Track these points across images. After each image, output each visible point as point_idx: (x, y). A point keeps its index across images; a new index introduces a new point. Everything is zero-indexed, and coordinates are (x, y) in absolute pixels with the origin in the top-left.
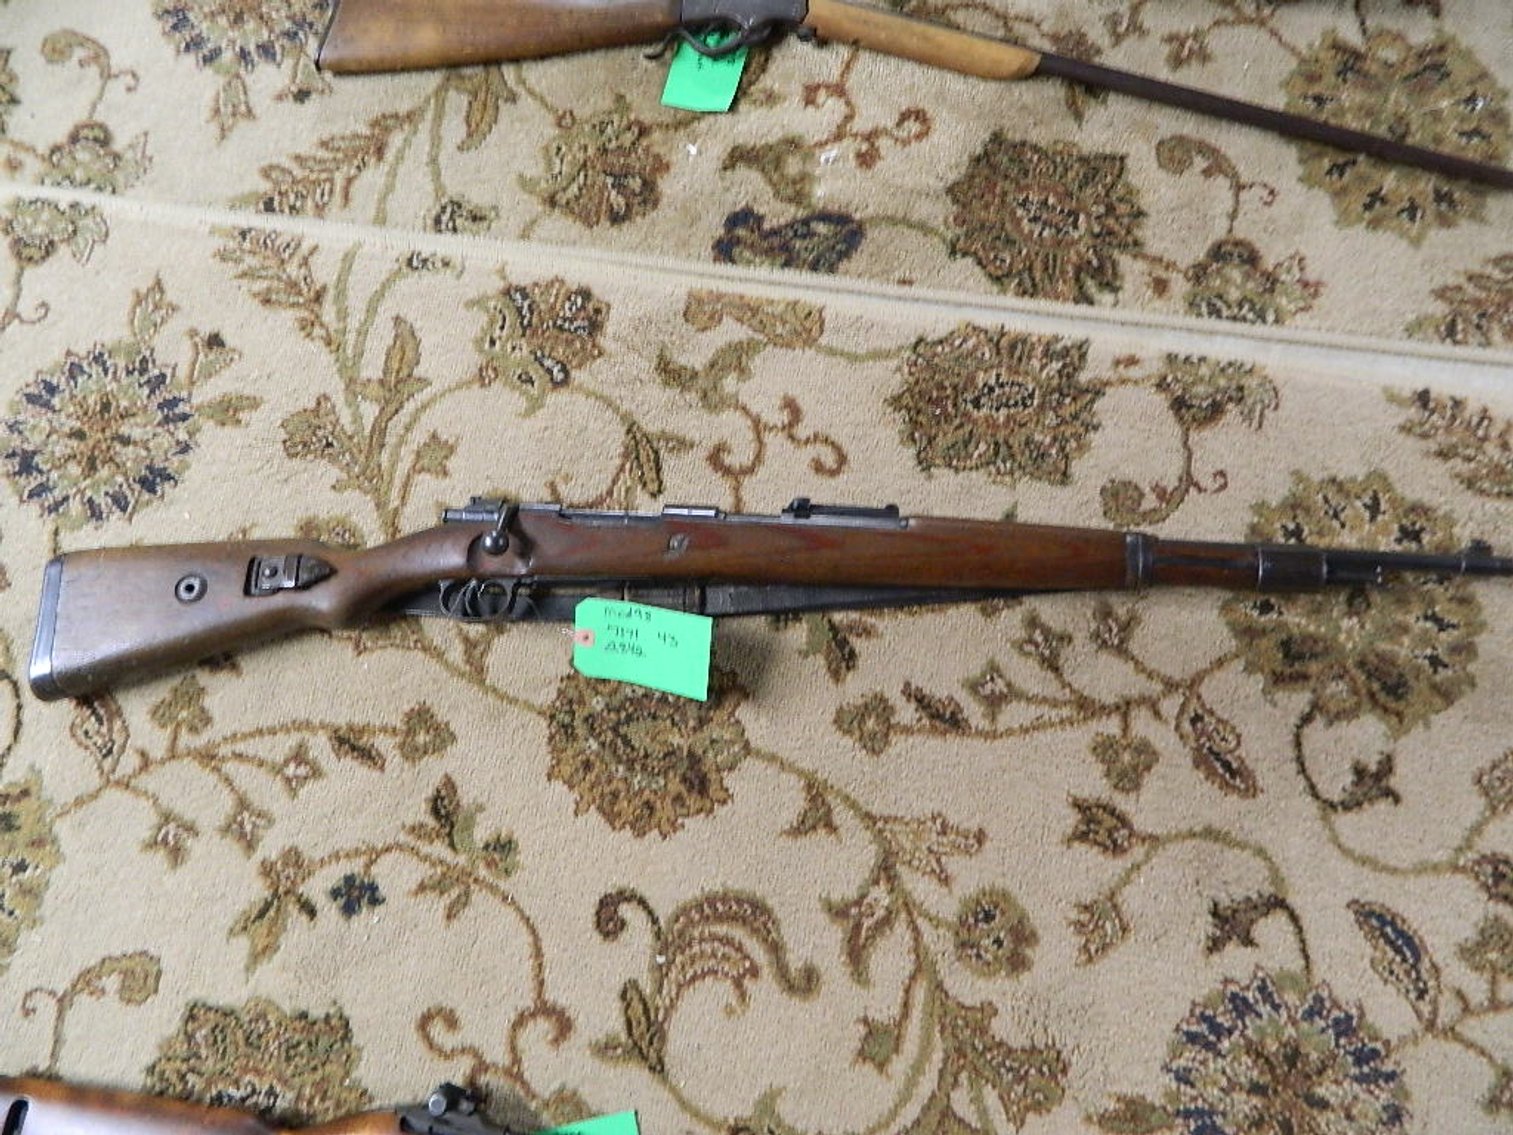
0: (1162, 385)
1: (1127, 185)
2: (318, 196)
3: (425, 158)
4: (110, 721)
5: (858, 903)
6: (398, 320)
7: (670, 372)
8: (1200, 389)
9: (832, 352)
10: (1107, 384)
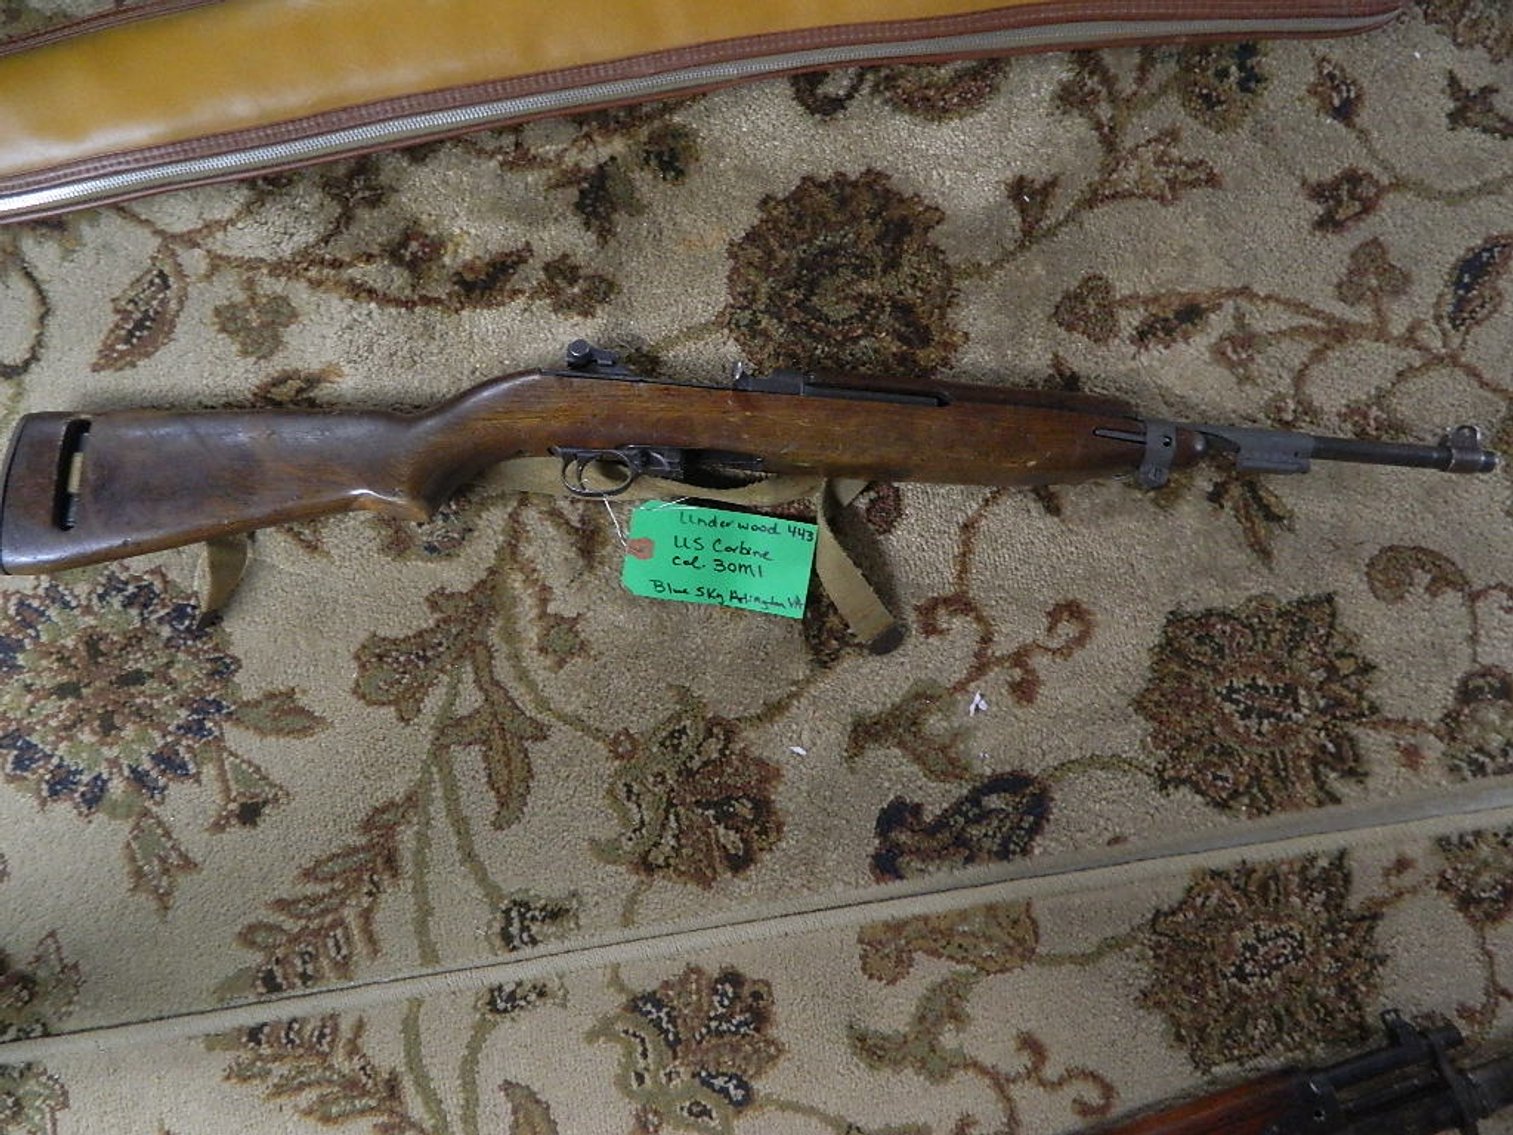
0: (1445, 885)
1: (1343, 634)
2: (333, 953)
3: (458, 856)
6: (508, 1086)
7: (871, 1049)
8: (1485, 878)
9: (1055, 960)
10: (1384, 902)
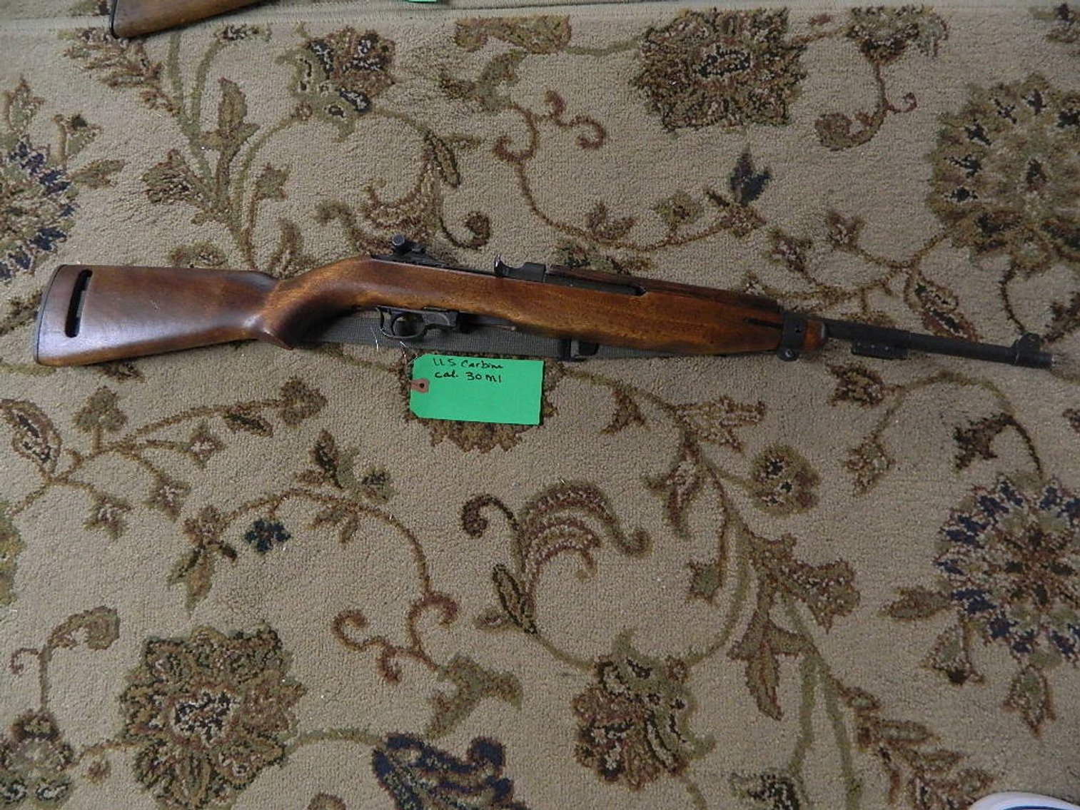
0: (852, 34)
4: (44, 432)
5: (671, 476)
6: (224, 82)
7: (452, 88)
8: (883, 32)
9: (580, 51)
10: (806, 40)
